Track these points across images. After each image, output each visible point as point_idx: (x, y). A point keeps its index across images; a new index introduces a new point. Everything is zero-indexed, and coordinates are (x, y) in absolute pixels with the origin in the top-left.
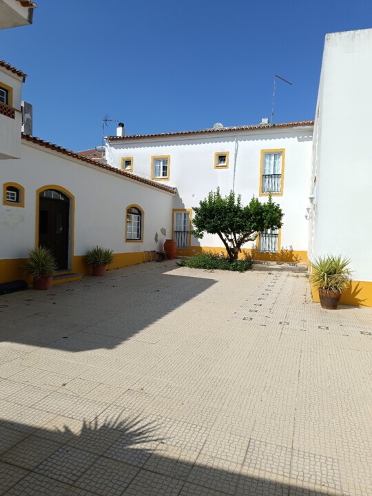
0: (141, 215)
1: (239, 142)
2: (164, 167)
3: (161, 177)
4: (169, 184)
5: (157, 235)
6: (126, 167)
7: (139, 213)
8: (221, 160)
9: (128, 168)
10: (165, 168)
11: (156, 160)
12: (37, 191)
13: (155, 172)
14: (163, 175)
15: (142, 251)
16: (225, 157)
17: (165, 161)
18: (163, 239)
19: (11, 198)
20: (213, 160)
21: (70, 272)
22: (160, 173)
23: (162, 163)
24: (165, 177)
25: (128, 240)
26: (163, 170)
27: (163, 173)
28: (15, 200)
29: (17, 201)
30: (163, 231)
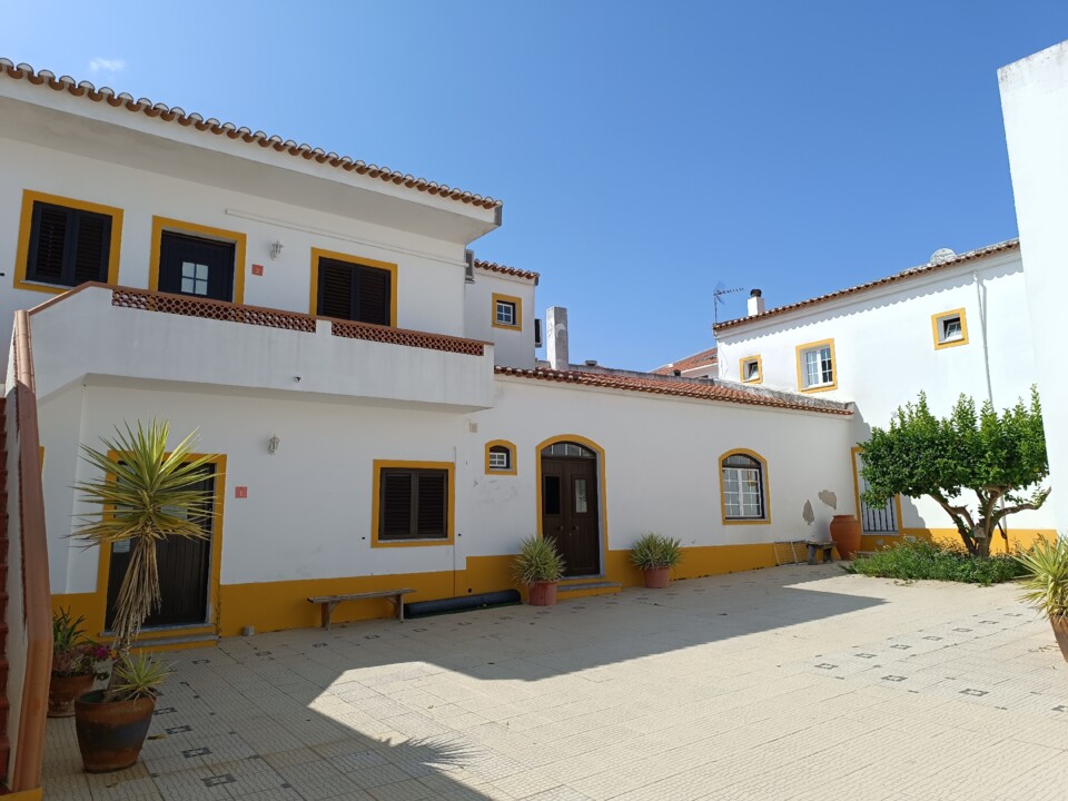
0: (760, 469)
1: (985, 282)
2: (824, 363)
3: (821, 383)
4: (838, 396)
5: (808, 507)
6: (750, 375)
7: (757, 464)
8: (952, 328)
9: (755, 376)
10: (827, 365)
11: (806, 353)
12: (537, 447)
13: (806, 377)
14: (825, 380)
15: (772, 541)
16: (958, 319)
17: (826, 350)
18: (826, 514)
19: (499, 463)
20: (928, 331)
21: (603, 580)
22: (816, 376)
23: (819, 356)
24: (829, 383)
25: (727, 520)
26: (824, 368)
27: (824, 374)
28: (505, 465)
29: (508, 467)
30: (827, 498)
